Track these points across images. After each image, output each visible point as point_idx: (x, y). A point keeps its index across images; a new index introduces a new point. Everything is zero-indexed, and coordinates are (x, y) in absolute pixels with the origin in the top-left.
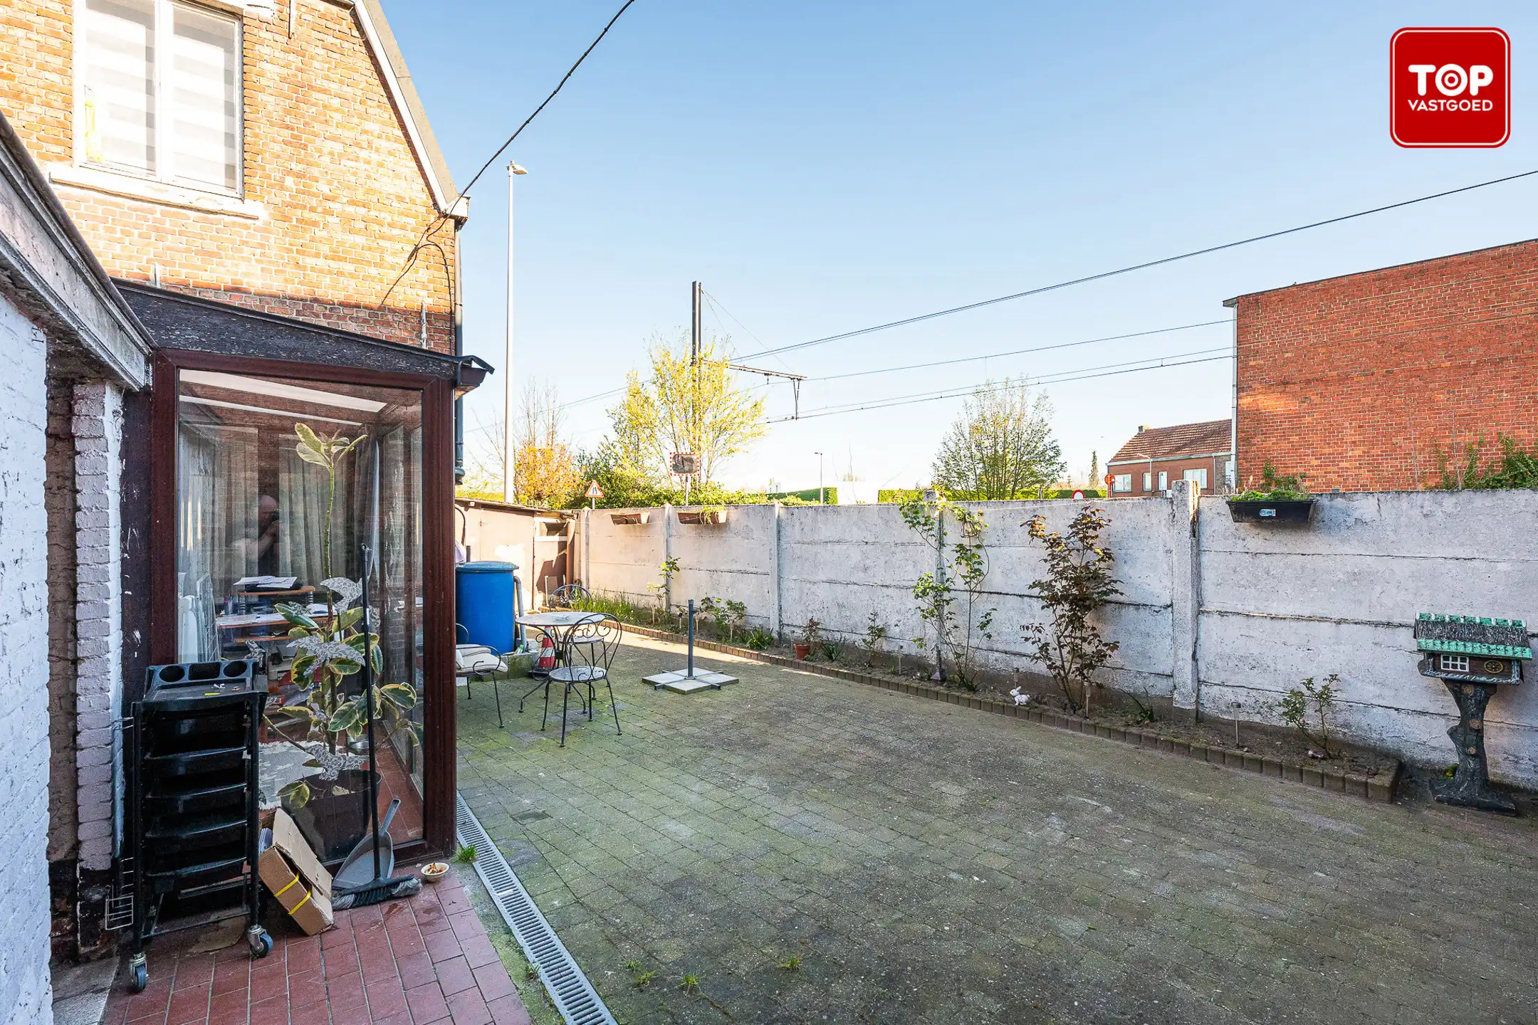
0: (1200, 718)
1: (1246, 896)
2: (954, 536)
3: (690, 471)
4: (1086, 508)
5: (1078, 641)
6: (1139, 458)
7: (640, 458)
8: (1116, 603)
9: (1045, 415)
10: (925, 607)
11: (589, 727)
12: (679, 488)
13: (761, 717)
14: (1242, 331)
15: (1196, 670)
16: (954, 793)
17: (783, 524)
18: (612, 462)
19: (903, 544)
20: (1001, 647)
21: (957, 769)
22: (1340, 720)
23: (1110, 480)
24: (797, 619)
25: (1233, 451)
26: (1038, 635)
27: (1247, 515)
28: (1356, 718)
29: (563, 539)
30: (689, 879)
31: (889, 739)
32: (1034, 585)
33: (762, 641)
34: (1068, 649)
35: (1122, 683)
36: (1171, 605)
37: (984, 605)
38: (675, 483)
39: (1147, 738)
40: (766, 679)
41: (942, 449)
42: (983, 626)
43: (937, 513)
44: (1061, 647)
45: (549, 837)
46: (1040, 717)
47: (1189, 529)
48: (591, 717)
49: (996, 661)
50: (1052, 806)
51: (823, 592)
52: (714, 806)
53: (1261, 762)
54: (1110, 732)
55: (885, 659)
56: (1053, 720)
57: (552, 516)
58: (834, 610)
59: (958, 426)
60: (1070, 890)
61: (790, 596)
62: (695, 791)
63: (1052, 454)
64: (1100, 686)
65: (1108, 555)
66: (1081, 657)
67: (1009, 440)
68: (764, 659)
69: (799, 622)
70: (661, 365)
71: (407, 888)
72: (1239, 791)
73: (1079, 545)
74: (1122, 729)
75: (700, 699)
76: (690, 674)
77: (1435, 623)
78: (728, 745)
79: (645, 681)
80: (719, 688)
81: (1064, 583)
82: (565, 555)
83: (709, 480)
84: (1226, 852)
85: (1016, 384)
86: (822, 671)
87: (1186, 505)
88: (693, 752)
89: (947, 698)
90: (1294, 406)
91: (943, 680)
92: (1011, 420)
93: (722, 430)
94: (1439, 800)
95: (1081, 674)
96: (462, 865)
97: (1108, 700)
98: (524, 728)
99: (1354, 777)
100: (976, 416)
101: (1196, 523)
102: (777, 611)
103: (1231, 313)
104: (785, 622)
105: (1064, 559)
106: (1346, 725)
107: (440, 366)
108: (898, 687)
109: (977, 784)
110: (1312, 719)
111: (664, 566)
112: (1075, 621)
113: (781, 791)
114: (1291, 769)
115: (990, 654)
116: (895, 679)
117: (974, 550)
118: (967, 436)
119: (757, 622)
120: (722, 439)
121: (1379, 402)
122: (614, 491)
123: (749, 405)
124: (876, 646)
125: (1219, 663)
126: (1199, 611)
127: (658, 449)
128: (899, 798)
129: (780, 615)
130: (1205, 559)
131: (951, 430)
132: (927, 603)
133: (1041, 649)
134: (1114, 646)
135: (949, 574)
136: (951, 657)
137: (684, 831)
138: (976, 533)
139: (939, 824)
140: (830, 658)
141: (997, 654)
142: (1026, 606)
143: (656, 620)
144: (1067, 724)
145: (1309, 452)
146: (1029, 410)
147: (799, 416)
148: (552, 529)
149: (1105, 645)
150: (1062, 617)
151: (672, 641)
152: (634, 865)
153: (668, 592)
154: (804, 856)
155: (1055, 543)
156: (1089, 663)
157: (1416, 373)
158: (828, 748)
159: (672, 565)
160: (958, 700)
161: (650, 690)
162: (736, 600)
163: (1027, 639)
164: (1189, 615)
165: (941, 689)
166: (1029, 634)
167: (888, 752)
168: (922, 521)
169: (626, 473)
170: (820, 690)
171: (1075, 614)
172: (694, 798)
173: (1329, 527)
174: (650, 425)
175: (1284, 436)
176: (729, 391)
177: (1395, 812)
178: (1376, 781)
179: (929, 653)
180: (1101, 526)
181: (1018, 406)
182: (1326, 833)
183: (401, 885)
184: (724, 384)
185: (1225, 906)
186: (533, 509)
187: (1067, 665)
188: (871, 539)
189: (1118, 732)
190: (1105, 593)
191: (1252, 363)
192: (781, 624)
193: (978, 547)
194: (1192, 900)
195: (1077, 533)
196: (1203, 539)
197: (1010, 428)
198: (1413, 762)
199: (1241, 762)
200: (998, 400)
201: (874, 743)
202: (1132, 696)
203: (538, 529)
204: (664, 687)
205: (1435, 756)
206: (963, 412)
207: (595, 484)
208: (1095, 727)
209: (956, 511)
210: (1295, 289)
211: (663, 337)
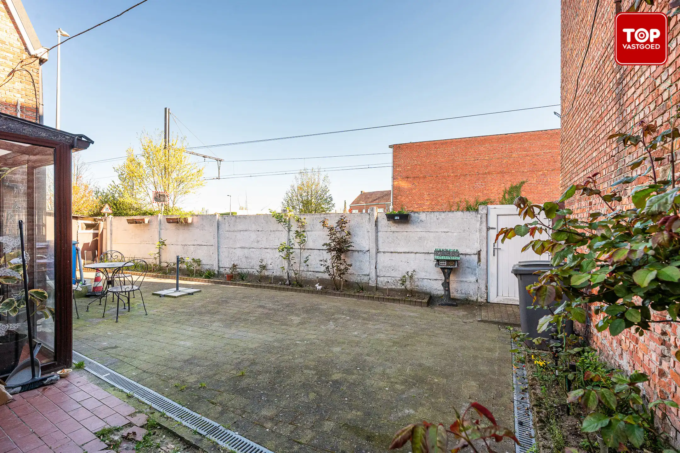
0: (377, 288)
1: (388, 334)
2: (295, 227)
3: (164, 201)
4: (342, 216)
5: (339, 265)
6: (361, 203)
7: (134, 193)
8: (352, 250)
9: (326, 184)
10: (283, 255)
11: (130, 313)
12: (158, 209)
13: (214, 303)
14: (395, 157)
15: (376, 272)
16: (296, 319)
17: (220, 223)
18: (117, 195)
19: (274, 231)
20: (312, 270)
21: (297, 312)
22: (416, 284)
23: (350, 211)
24: (226, 264)
25: (392, 201)
26: (325, 263)
27: (391, 219)
28: (420, 283)
29: (96, 232)
30: (194, 357)
31: (270, 305)
32: (323, 245)
33: (210, 275)
34: (335, 268)
35: (353, 279)
36: (369, 250)
37: (305, 254)
38: (155, 206)
39: (361, 296)
40: (214, 290)
41: (286, 196)
42: (305, 262)
43: (288, 218)
44: (333, 267)
45: (122, 354)
46: (326, 293)
47: (374, 223)
48: (129, 310)
49: (310, 275)
50: (331, 319)
51: (239, 252)
52: (200, 334)
53: (394, 299)
54: (349, 296)
55: (267, 278)
56: (330, 294)
57: (89, 220)
58: (244, 260)
59: (292, 186)
60: (336, 340)
61: (223, 255)
62: (189, 330)
63: (329, 200)
64: (346, 281)
65: (349, 233)
66: (340, 271)
67: (313, 193)
68: (212, 282)
69: (228, 266)
70: (147, 147)
71: (52, 380)
72: (387, 308)
73: (340, 230)
74: (353, 294)
75: (183, 299)
76: (177, 289)
77: (439, 251)
78: (200, 314)
79: (154, 294)
80: (192, 294)
81: (334, 243)
82: (97, 240)
83: (174, 206)
84: (383, 325)
85: (316, 170)
86: (239, 285)
87: (374, 215)
88: (186, 317)
89: (292, 290)
90: (410, 186)
91: (290, 284)
92: (314, 186)
93: (181, 182)
94: (439, 305)
95: (340, 277)
96: (77, 370)
97: (349, 285)
98: (92, 317)
99: (418, 300)
100: (300, 182)
101: (376, 221)
102: (217, 262)
103: (391, 150)
104: (221, 266)
105: (335, 234)
106: (417, 286)
107: (64, 137)
108: (272, 288)
109: (305, 315)
110: (408, 285)
111: (158, 243)
112: (338, 258)
113: (229, 326)
114: (402, 300)
115: (308, 273)
116: (271, 285)
117: (302, 233)
118: (296, 191)
119: (208, 267)
120: (181, 186)
121: (434, 186)
122: (118, 210)
123: (195, 171)
124: (262, 274)
125: (383, 270)
126: (378, 252)
127: (145, 189)
128: (276, 323)
129: (219, 263)
130: (379, 234)
131: (290, 188)
132: (283, 254)
133: (326, 268)
134: (351, 265)
135: (293, 242)
136: (293, 275)
137: (189, 344)
138: (303, 226)
139: (291, 329)
140: (243, 279)
141: (310, 273)
142: (321, 254)
143: (154, 270)
144: (335, 295)
145: (414, 202)
146: (321, 182)
147: (220, 177)
148: (88, 226)
149: (348, 265)
150: (333, 256)
151: (163, 278)
152: (167, 356)
153: (160, 256)
154: (242, 344)
155: (331, 229)
156: (342, 273)
157: (444, 177)
158: (246, 310)
159: (163, 243)
160: (296, 291)
161: (157, 297)
162: (196, 258)
163: (321, 265)
164: (374, 254)
165: (290, 287)
166: (322, 263)
167: (270, 310)
168: (283, 220)
169: (126, 200)
170: (240, 292)
171: (338, 255)
172: (190, 333)
173: (414, 223)
174: (141, 177)
175: (407, 197)
176: (185, 163)
177: (428, 309)
178: (424, 301)
179: (284, 275)
180: (347, 223)
181: (317, 180)
182: (410, 316)
183: (48, 379)
184: (183, 160)
185: (381, 337)
186: (77, 216)
187: (335, 274)
188: (260, 229)
189: (352, 295)
190: (348, 247)
191: (398, 169)
192: (219, 267)
193: (304, 231)
194: (371, 338)
195: (339, 225)
196: (379, 227)
197: (313, 188)
198: (434, 295)
199: (388, 300)
200: (309, 176)
201: (263, 307)
202: (357, 283)
203: (80, 227)
204: (164, 296)
205: (439, 293)
206: (295, 182)
207: (107, 206)
208: (344, 294)
209: (295, 217)
210: (410, 144)
211: (148, 133)
